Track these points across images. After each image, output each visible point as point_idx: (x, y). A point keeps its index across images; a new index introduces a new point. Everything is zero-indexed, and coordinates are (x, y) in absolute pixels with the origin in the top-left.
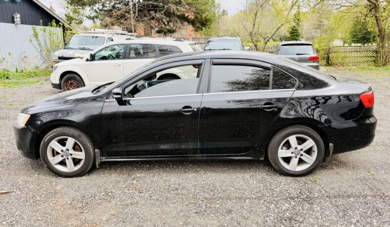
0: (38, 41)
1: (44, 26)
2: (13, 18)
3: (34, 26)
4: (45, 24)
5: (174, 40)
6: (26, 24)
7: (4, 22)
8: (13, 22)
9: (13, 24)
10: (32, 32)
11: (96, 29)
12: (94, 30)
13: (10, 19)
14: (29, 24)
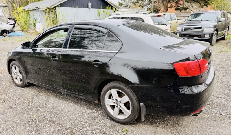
0: (100, 17)
1: (103, 9)
2: (88, 5)
3: (98, 9)
4: (104, 8)
5: (142, 14)
6: (94, 8)
7: (84, 7)
8: (88, 7)
9: (88, 9)
10: (97, 13)
11: (121, 9)
12: (120, 10)
13: (86, 6)
14: (96, 8)
